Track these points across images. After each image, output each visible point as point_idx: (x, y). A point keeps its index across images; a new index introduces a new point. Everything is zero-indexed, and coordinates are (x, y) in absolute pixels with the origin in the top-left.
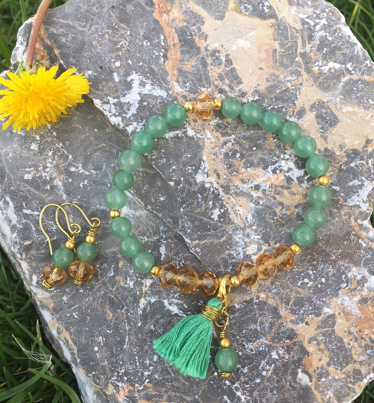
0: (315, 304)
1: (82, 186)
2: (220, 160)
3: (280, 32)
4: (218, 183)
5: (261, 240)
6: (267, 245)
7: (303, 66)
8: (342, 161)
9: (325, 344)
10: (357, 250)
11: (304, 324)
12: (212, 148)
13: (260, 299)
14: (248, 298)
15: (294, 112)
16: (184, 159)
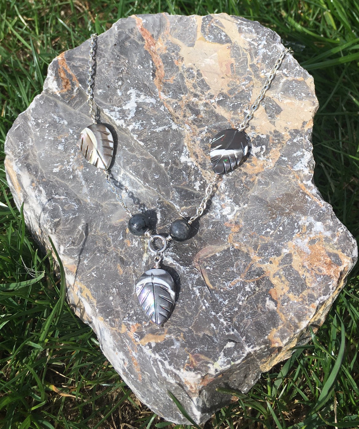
0: (276, 247)
1: (96, 174)
2: (198, 145)
3: (234, 51)
4: (197, 162)
5: (233, 203)
6: (238, 206)
7: (253, 74)
8: (287, 139)
9: (285, 277)
11: (269, 263)
12: (191, 137)
13: (235, 248)
14: (226, 248)
15: (249, 106)
16: (171, 146)
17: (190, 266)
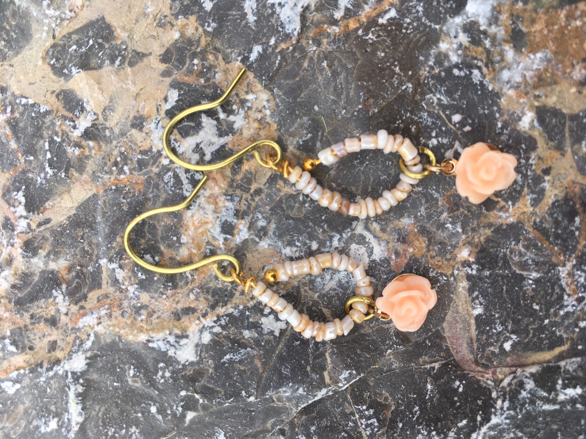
2: (153, 301)
4: (204, 315)
5: (344, 235)
6: (354, 223)
8: (197, 29)
10: (401, 32)
11: (547, 178)
12: (122, 315)
13: (472, 259)
14: (463, 285)
15: (65, 118)
16: (139, 385)
17: (494, 395)
